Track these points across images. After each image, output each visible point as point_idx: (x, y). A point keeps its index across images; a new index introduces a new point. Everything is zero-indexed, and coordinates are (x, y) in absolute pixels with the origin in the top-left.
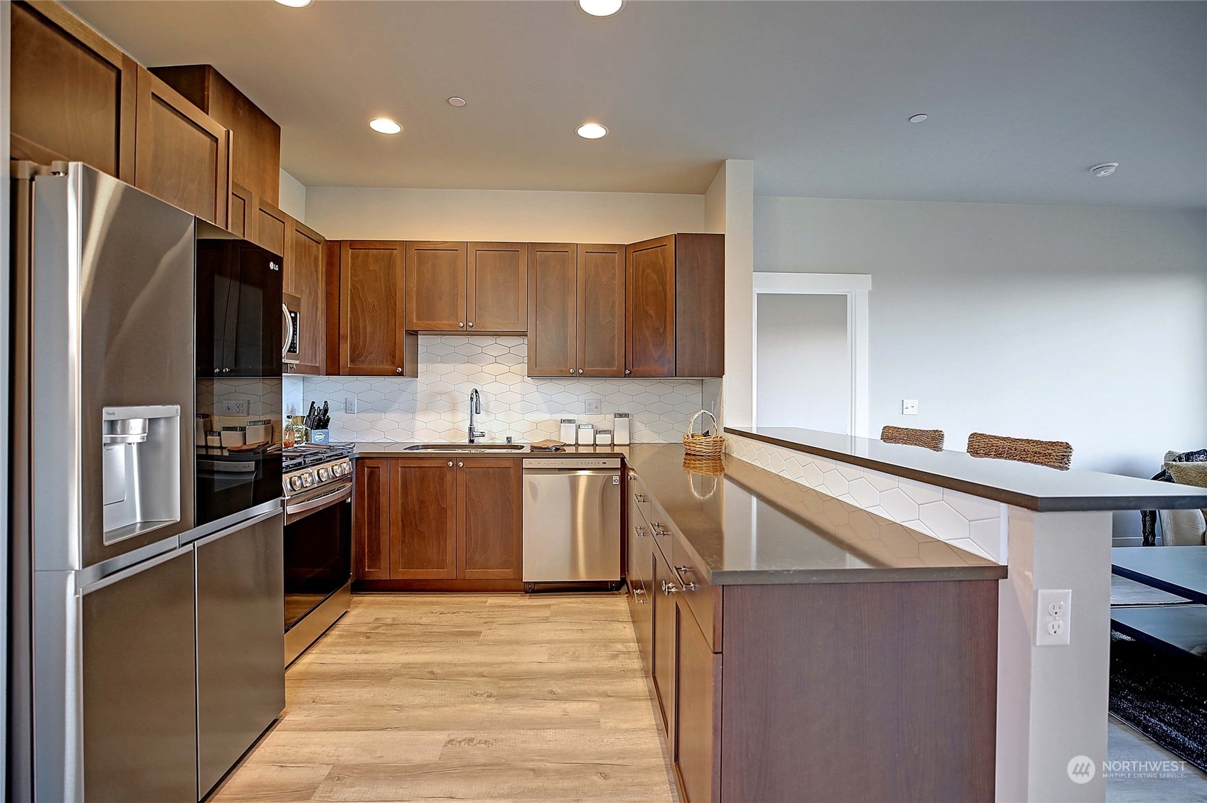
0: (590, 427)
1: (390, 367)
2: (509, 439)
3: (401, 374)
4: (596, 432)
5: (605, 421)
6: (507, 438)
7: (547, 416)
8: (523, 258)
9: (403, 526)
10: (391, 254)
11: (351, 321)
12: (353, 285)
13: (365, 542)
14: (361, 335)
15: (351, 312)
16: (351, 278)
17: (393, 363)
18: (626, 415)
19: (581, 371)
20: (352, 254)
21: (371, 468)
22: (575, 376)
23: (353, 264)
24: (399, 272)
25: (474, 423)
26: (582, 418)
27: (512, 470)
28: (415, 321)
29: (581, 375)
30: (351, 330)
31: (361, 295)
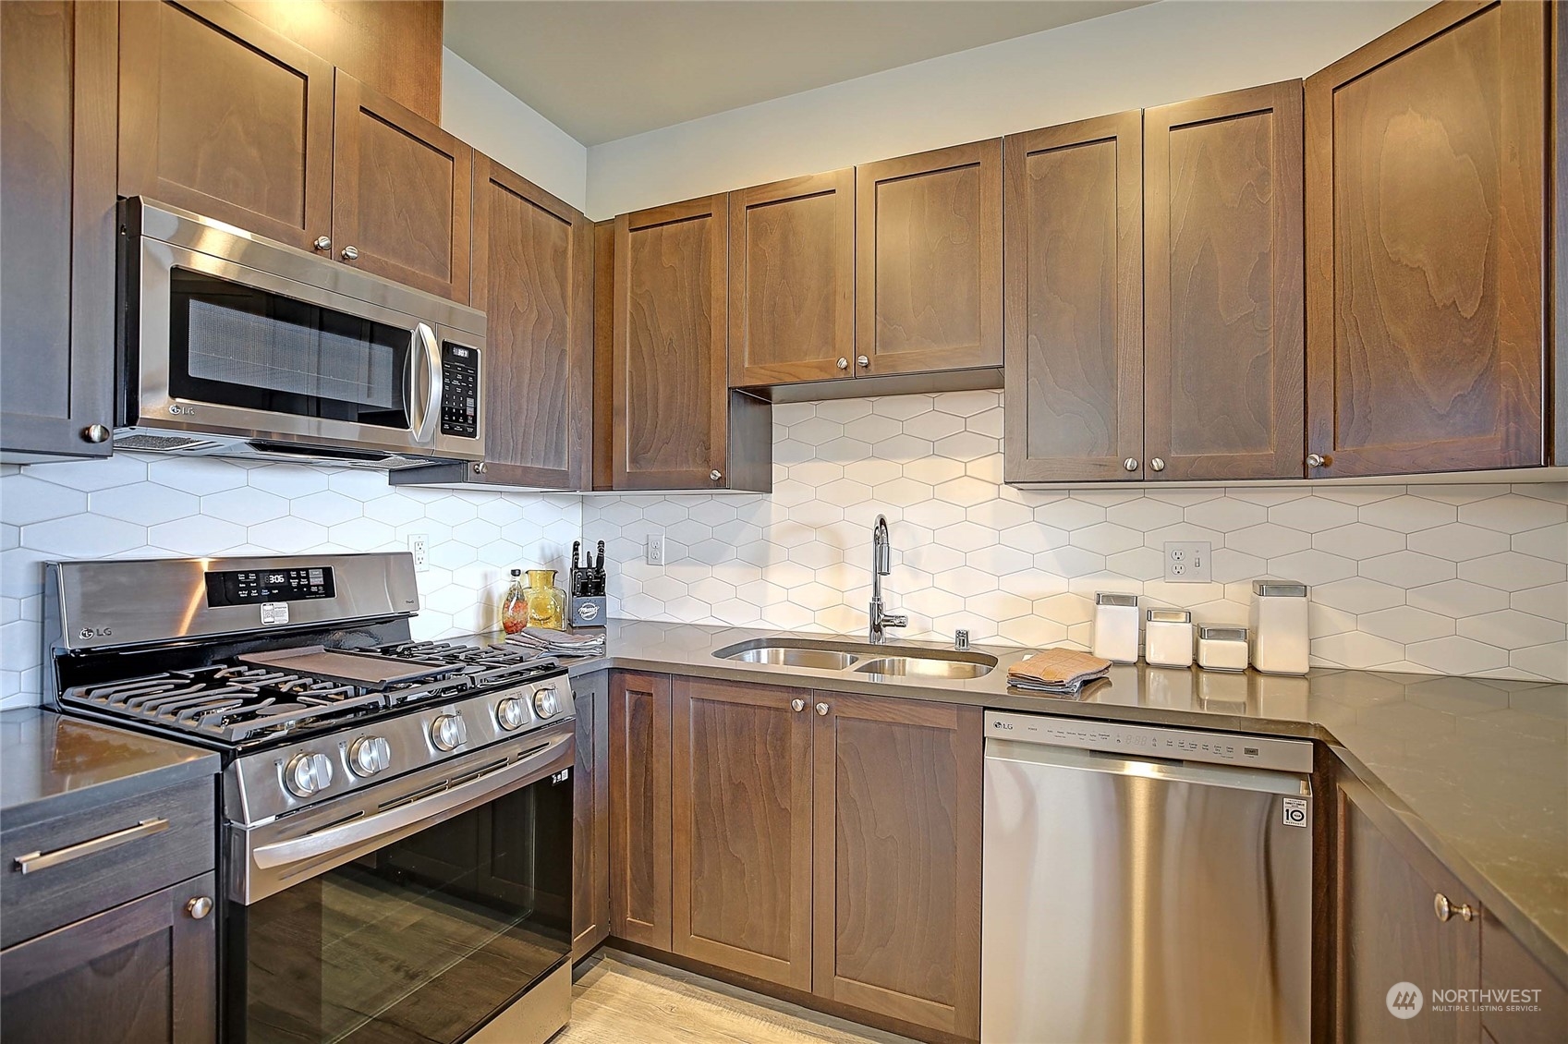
0: (1183, 617)
1: (699, 470)
2: (962, 637)
3: (720, 484)
4: (1200, 633)
5: (1226, 603)
6: (959, 633)
7: (1059, 584)
8: (992, 180)
9: (699, 837)
10: (702, 227)
11: (631, 379)
12: (636, 305)
13: (625, 858)
14: (650, 406)
15: (633, 358)
16: (632, 292)
17: (707, 461)
18: (1298, 589)
19: (1158, 464)
20: (634, 241)
21: (637, 693)
22: (1141, 476)
23: (635, 261)
24: (717, 262)
25: (883, 593)
26: (1159, 592)
27: (952, 737)
28: (746, 366)
29: (1159, 475)
30: (632, 397)
31: (649, 323)
